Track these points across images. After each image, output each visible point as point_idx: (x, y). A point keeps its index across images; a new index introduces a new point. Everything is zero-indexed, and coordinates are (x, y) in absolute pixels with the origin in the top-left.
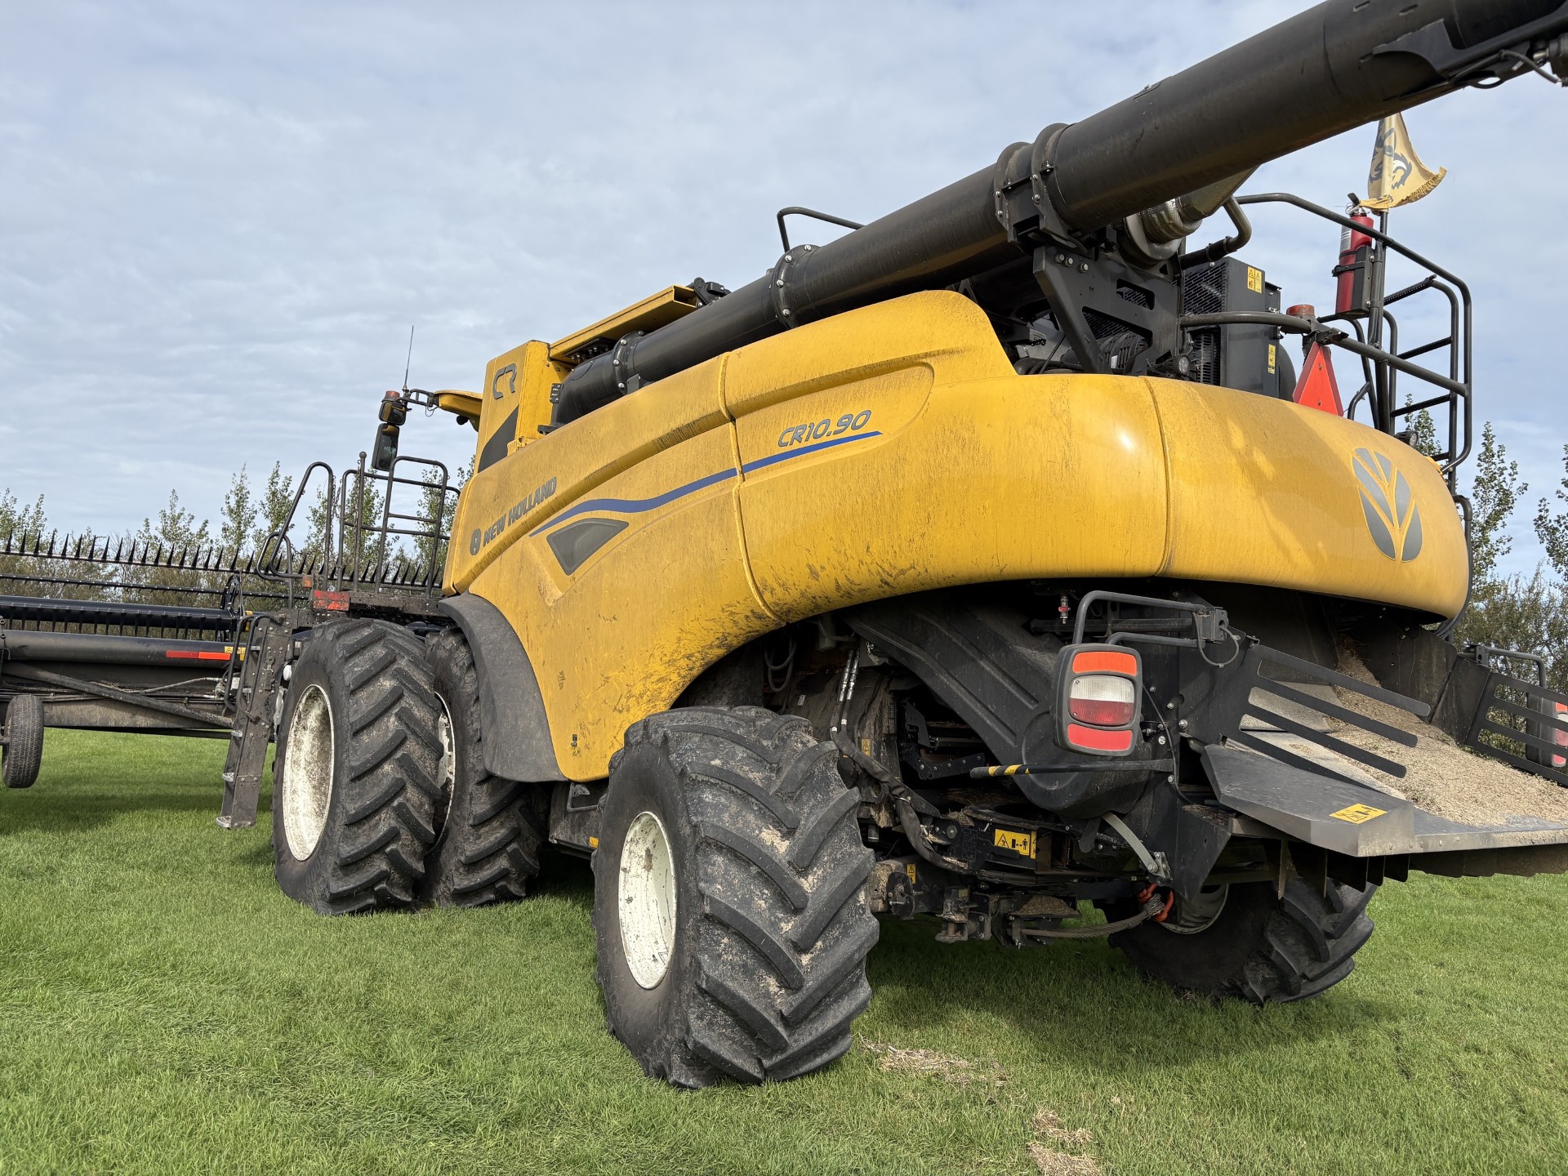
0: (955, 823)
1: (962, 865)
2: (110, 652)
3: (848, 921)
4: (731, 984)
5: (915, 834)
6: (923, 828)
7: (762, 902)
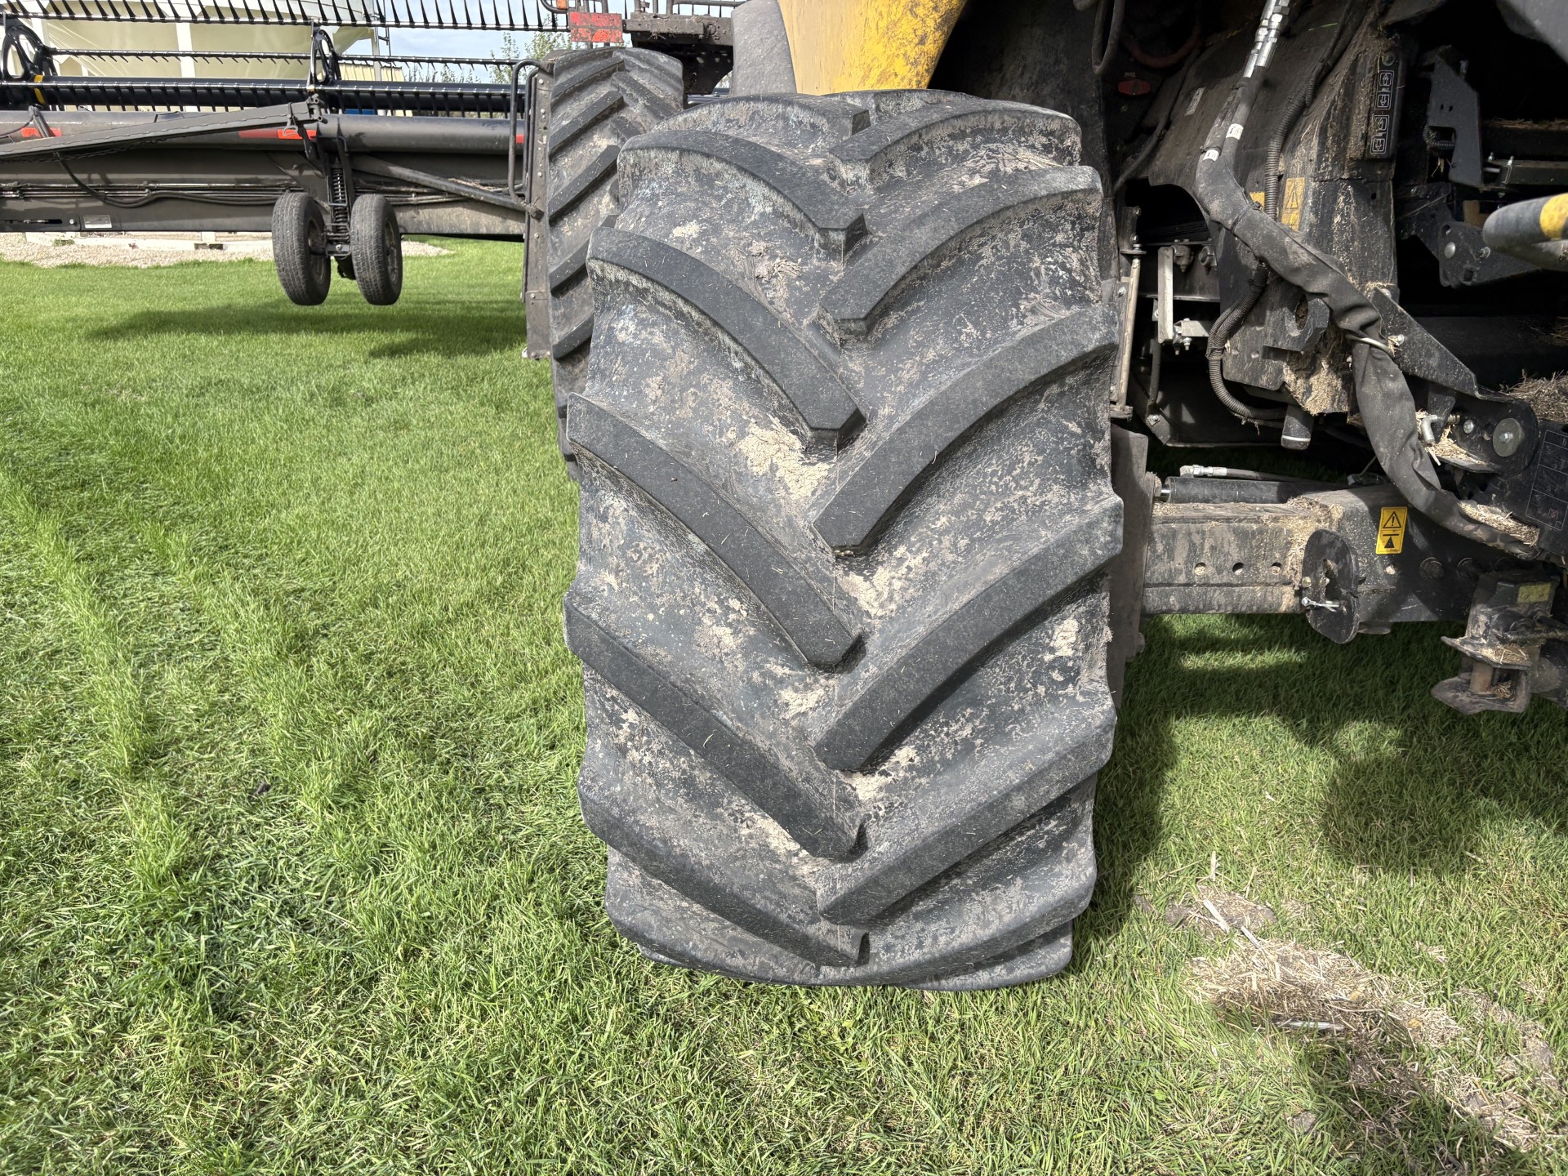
0: (1524, 413)
1: (1522, 532)
2: (453, 138)
3: (1007, 702)
4: (653, 822)
5: (1392, 438)
6: (1424, 421)
7: (724, 633)
